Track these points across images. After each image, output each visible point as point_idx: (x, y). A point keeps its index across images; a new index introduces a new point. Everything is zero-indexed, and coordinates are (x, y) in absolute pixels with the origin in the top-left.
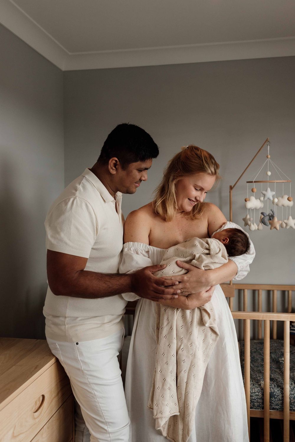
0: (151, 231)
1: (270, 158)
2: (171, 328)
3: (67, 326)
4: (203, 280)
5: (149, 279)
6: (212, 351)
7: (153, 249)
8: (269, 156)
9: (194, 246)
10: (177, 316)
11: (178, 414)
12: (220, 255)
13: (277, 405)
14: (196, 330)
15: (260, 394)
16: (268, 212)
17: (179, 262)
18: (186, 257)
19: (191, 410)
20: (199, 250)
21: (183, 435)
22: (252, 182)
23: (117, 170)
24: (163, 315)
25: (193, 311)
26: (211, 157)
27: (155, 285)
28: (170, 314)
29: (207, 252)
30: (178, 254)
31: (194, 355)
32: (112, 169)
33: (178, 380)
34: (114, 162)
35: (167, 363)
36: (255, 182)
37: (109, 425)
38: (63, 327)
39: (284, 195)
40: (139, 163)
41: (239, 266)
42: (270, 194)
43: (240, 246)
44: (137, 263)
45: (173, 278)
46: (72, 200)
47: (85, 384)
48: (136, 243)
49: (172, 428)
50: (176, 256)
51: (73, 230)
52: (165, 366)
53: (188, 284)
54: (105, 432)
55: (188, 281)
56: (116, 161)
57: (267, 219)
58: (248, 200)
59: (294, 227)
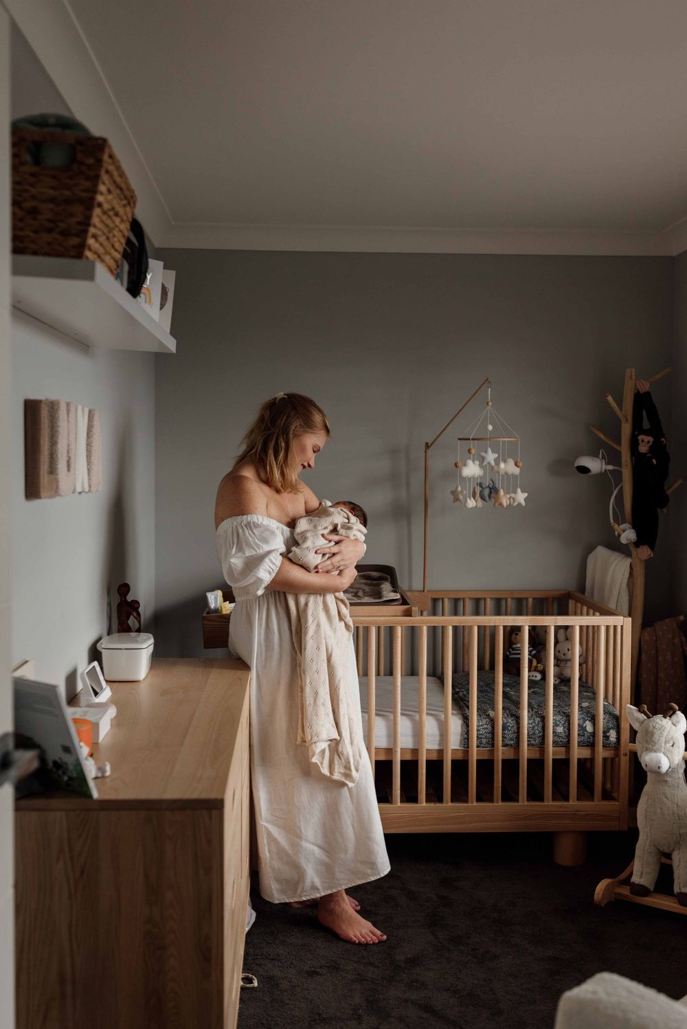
1: (491, 406)
8: (490, 404)
11: (338, 738)
13: (511, 739)
15: (489, 727)
16: (487, 482)
22: (469, 439)
35: (317, 671)
36: (473, 439)
39: (508, 458)
42: (491, 457)
52: (315, 675)
57: (486, 492)
58: (460, 464)
59: (523, 503)
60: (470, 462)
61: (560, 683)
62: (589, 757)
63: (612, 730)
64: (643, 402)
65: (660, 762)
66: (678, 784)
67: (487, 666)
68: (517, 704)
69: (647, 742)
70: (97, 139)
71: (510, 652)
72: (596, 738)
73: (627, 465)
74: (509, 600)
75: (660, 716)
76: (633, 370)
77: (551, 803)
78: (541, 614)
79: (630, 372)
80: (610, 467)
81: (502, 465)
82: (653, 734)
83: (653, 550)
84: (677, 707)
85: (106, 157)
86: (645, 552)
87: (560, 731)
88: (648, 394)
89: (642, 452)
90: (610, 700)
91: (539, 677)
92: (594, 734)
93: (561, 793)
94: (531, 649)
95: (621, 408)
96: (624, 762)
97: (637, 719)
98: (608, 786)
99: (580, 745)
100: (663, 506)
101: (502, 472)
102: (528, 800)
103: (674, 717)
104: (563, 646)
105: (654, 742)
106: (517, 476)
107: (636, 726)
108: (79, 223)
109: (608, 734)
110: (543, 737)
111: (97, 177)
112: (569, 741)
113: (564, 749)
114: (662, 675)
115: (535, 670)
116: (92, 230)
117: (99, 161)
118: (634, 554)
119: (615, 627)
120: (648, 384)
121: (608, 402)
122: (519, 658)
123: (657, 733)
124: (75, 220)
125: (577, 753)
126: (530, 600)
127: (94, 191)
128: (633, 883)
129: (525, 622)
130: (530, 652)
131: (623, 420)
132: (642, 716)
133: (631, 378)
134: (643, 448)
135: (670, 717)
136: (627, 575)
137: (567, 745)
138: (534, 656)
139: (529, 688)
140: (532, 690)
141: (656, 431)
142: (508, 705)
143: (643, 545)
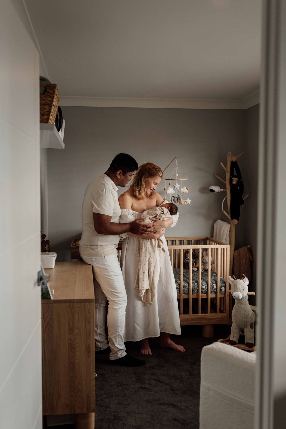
0: (132, 204)
2: (146, 249)
3: (98, 249)
4: (163, 225)
5: (140, 225)
6: (163, 260)
7: (135, 212)
8: (177, 166)
9: (156, 210)
10: (149, 242)
11: (150, 288)
12: (168, 214)
13: (186, 291)
14: (157, 250)
16: (176, 196)
17: (150, 218)
18: (153, 215)
19: (155, 286)
20: (159, 212)
21: (151, 298)
22: (169, 180)
23: (120, 176)
24: (142, 243)
25: (155, 240)
26: (160, 169)
27: (142, 227)
28: (145, 242)
29: (162, 213)
30: (149, 214)
31: (156, 261)
32: (118, 175)
33: (149, 273)
34: (119, 172)
35: (145, 265)
36: (171, 180)
37: (120, 294)
38: (96, 250)
39: (184, 186)
40: (131, 172)
41: (174, 219)
42: (177, 186)
43: (174, 211)
44: (130, 219)
45: (150, 224)
46: (105, 190)
47: (109, 275)
48: (127, 210)
49: (145, 296)
50: (148, 215)
51: (107, 204)
52: (144, 266)
53: (156, 227)
54: (118, 297)
55: (156, 225)
56: (120, 172)
57: (176, 199)
58: (166, 189)
59: (190, 204)
60: (170, 188)
61: (204, 271)
62: (215, 297)
63: (223, 287)
64: (234, 165)
65: (239, 295)
66: (246, 303)
67: (177, 266)
68: (188, 278)
69: (234, 288)
70: (53, 84)
71: (185, 261)
72: (217, 289)
73: (228, 189)
74: (185, 241)
75: (239, 279)
76: (230, 153)
77: (201, 314)
78: (197, 244)
79: (229, 154)
80: (222, 190)
81: (182, 189)
82: (237, 285)
83: (238, 221)
84: (245, 276)
85: (56, 91)
86: (235, 222)
87: (204, 288)
88: (236, 162)
89: (233, 184)
90: (222, 277)
91: (196, 269)
92: (216, 289)
93: (204, 310)
94: (193, 259)
95: (226, 167)
96: (228, 298)
97: (231, 281)
98: (222, 309)
99: (211, 292)
100: (242, 205)
101: (182, 192)
102: (192, 314)
103: (244, 279)
104: (205, 258)
105: (237, 288)
106: (187, 193)
107: (231, 283)
108: (47, 111)
109: (222, 288)
110: (198, 290)
111: (54, 96)
112: (207, 291)
113: (205, 294)
114: (242, 268)
115: (195, 267)
116: (51, 114)
117: (54, 92)
118: (231, 222)
119: (224, 249)
120: (236, 158)
121: (221, 166)
122: (189, 263)
123: (238, 285)
124: (46, 110)
125: (211, 296)
126: (193, 241)
127: (52, 101)
128: (231, 340)
129: (191, 247)
130: (193, 260)
131: (227, 172)
132: (233, 279)
133: (229, 156)
134: (234, 183)
135: (243, 279)
136: (229, 231)
137: (207, 293)
138: (194, 262)
139: (193, 273)
140: (194, 274)
141: (239, 176)
142: (185, 279)
143: (235, 219)
